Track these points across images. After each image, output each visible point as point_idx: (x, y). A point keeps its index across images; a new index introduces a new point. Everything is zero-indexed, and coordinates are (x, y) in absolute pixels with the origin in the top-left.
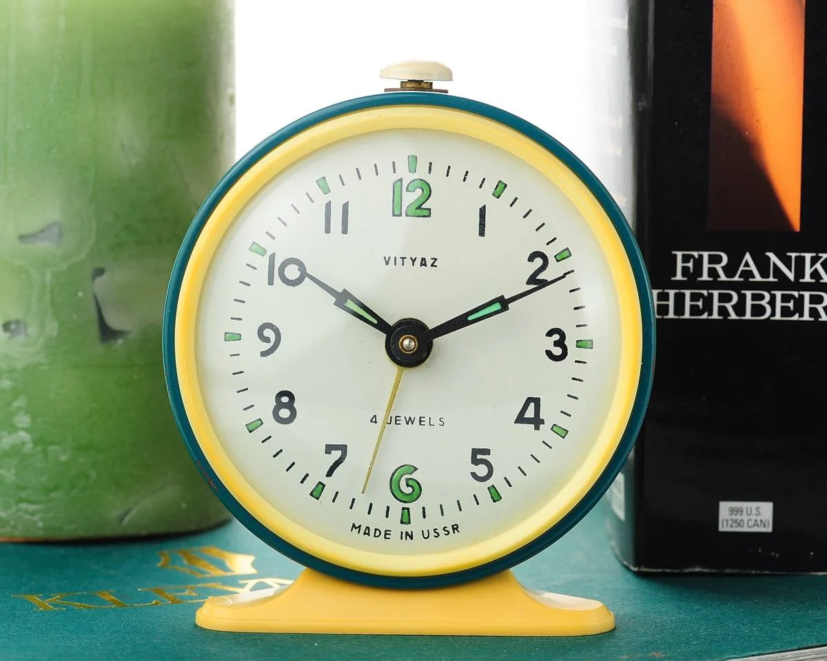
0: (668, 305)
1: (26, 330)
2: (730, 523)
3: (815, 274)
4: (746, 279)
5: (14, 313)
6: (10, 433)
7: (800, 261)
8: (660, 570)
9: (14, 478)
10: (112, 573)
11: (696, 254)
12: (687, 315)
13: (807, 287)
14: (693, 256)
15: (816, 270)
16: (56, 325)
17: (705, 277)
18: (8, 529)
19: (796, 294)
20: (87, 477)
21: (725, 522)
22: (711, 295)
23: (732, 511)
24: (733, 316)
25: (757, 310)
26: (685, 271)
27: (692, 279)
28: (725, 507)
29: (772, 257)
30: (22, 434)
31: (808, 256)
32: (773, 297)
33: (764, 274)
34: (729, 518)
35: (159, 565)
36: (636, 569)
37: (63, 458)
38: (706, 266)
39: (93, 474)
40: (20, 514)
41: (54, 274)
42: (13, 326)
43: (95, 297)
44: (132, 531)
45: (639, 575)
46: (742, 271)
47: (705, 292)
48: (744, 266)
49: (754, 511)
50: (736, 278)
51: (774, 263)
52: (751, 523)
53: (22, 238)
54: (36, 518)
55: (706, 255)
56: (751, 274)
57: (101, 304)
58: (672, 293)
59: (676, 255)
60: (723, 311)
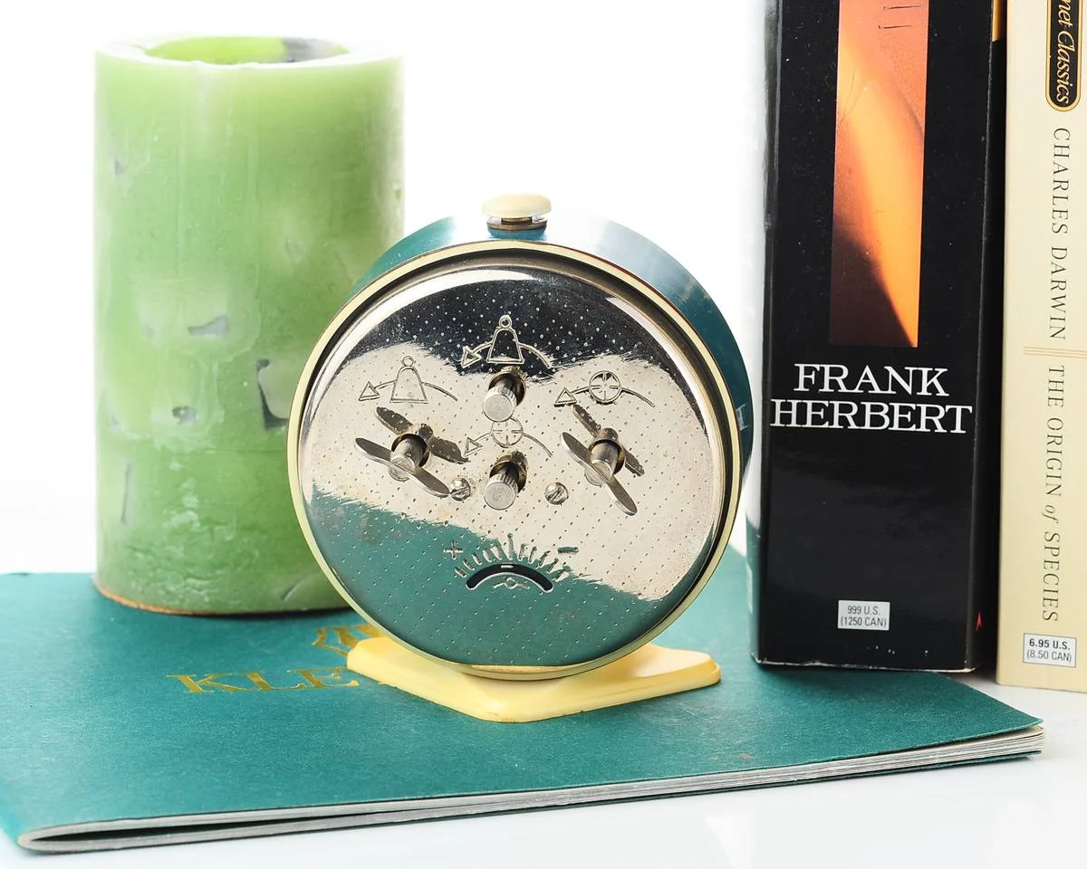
0: (790, 415)
1: (194, 416)
2: (848, 621)
3: (932, 388)
4: (866, 391)
5: (183, 400)
6: (179, 512)
7: (918, 375)
8: (782, 664)
9: (181, 555)
10: (267, 651)
11: (817, 367)
12: (809, 424)
13: (924, 400)
14: (815, 369)
15: (932, 383)
16: (223, 412)
17: (826, 389)
18: (177, 602)
19: (913, 406)
20: (251, 556)
21: (844, 620)
22: (832, 406)
23: (851, 609)
24: (853, 426)
25: (877, 421)
26: (807, 382)
27: (814, 390)
28: (844, 606)
29: (892, 371)
30: (191, 513)
31: (925, 371)
32: (891, 409)
33: (883, 386)
34: (849, 615)
35: (314, 643)
36: (759, 662)
37: (229, 538)
38: (827, 378)
39: (257, 553)
40: (188, 588)
41: (220, 366)
42: (182, 412)
43: (260, 387)
44: (293, 607)
45: (763, 667)
46: (862, 383)
47: (826, 403)
48: (864, 379)
49: (872, 610)
50: (856, 390)
51: (892, 377)
52: (869, 622)
53: (191, 330)
54: (202, 593)
55: (827, 367)
56: (868, 386)
57: (265, 393)
58: (794, 403)
59: (798, 368)
60: (843, 421)
